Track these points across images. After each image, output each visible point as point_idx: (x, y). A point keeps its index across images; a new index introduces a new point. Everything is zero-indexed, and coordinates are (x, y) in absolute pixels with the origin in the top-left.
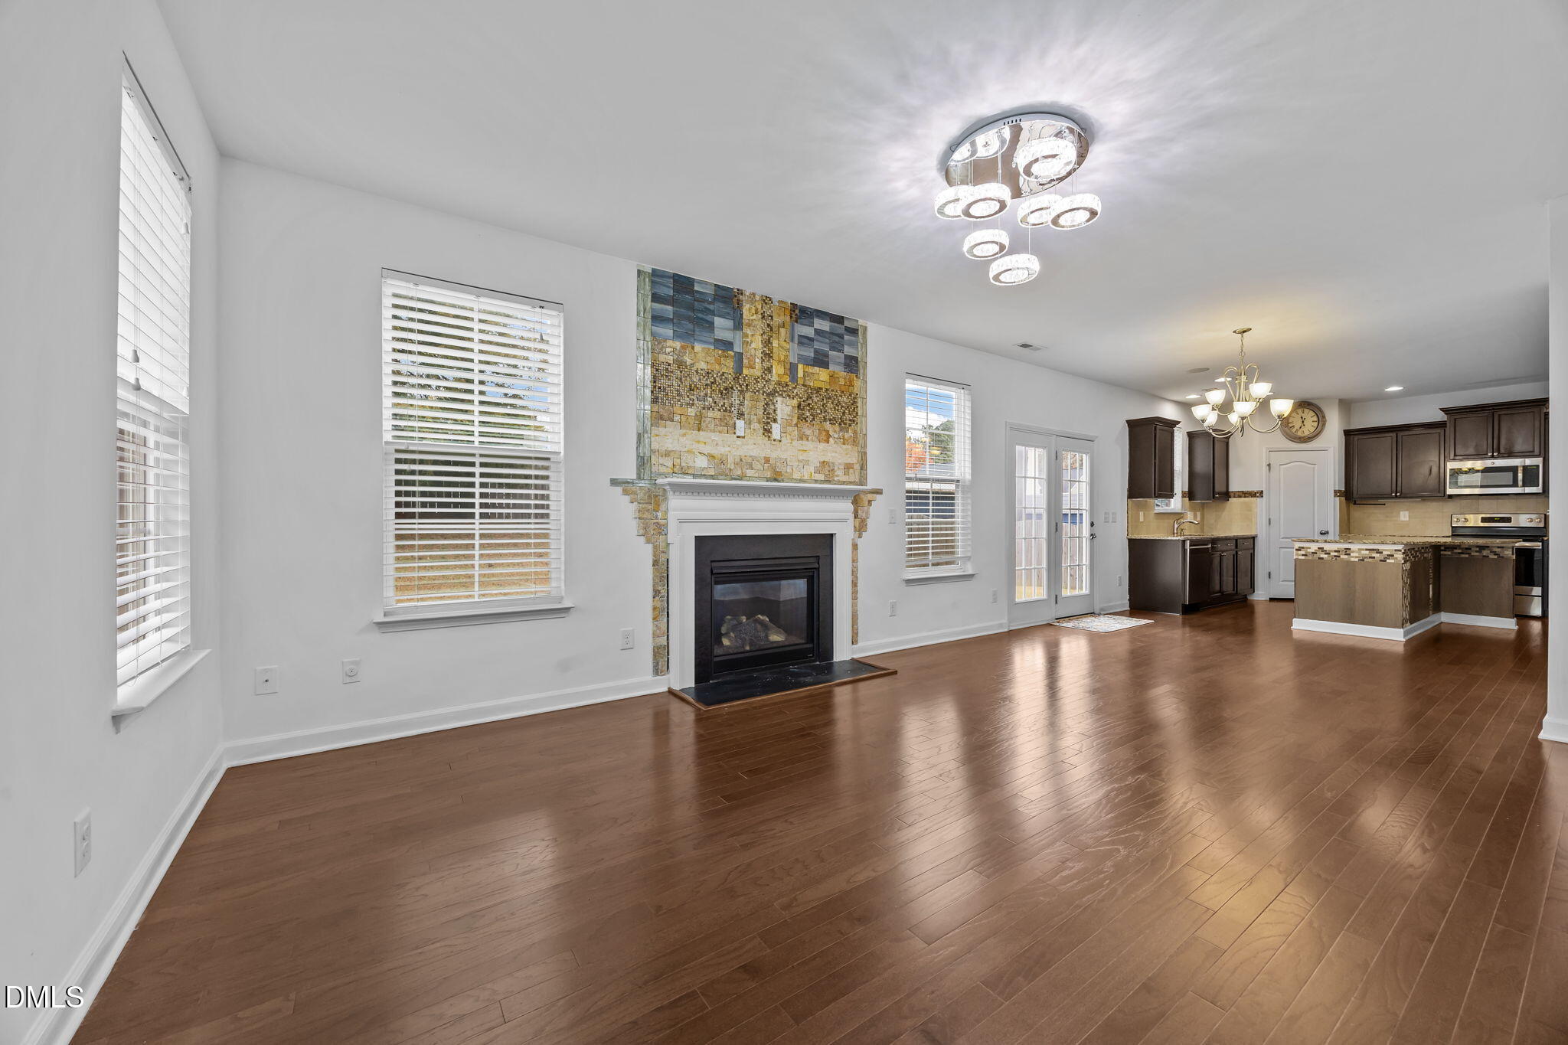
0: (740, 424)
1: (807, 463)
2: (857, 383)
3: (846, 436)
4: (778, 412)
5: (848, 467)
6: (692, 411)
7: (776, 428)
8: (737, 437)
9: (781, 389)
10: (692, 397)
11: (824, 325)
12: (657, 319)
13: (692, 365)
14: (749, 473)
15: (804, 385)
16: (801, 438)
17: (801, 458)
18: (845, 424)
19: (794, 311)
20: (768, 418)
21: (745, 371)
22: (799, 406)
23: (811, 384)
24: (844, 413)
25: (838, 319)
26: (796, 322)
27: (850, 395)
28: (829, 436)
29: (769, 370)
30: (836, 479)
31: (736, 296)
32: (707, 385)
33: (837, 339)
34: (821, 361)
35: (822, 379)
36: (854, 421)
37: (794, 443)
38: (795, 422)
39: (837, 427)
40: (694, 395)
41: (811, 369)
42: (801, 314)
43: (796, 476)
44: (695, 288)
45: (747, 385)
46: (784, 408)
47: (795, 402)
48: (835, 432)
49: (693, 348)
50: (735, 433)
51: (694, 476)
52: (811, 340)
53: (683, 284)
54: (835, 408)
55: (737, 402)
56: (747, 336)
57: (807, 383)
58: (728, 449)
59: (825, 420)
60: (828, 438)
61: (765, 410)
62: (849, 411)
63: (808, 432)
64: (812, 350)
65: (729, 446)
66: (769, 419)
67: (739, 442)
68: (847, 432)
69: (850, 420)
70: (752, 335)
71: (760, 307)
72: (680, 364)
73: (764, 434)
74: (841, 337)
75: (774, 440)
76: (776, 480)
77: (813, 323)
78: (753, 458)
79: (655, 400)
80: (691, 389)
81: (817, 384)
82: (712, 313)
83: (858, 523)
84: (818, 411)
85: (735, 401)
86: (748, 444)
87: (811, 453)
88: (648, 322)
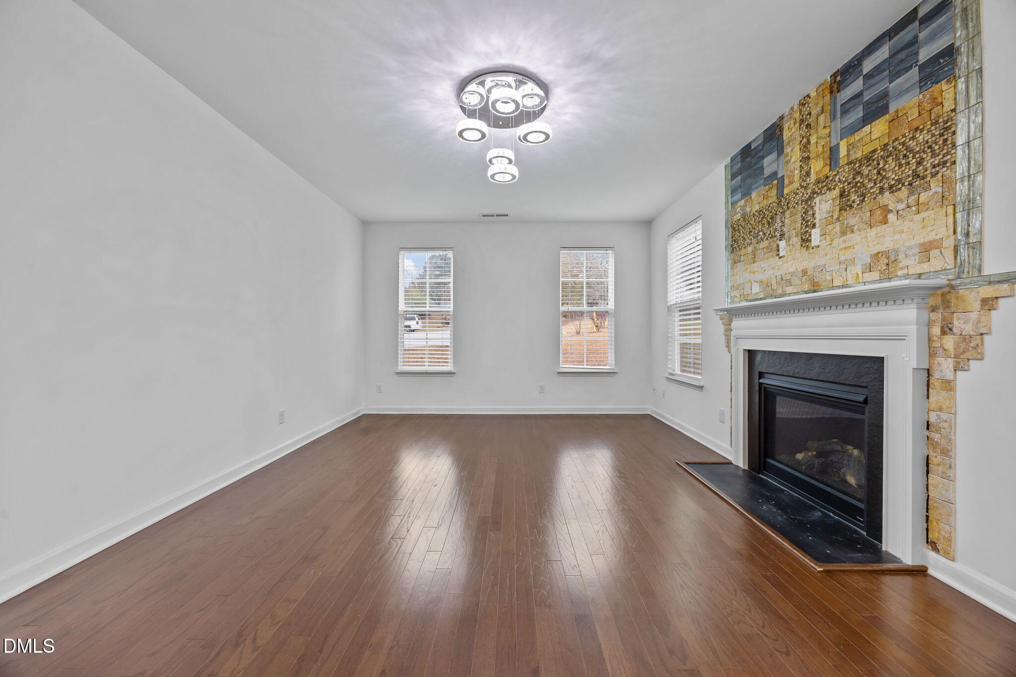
0: (782, 244)
1: (853, 261)
2: (954, 93)
3: (923, 197)
4: (817, 216)
5: (926, 250)
6: (750, 249)
7: (815, 234)
8: (780, 258)
9: (824, 184)
10: (751, 237)
11: (880, 55)
12: (734, 191)
13: (750, 212)
14: (789, 290)
15: (850, 163)
16: (843, 233)
17: (842, 258)
18: (924, 178)
19: (835, 81)
20: (807, 226)
21: (786, 191)
22: (842, 195)
23: (859, 154)
24: (920, 162)
25: (906, 21)
26: (839, 91)
27: (936, 123)
28: (886, 210)
29: (808, 174)
30: (900, 273)
31: (779, 125)
32: (759, 221)
33: (903, 54)
34: (876, 110)
35: (874, 137)
36: (945, 163)
37: (835, 243)
38: (835, 217)
39: (904, 193)
40: (751, 235)
41: (859, 136)
42: (844, 75)
43: (837, 283)
44: (753, 148)
45: (788, 203)
46: (824, 206)
47: (836, 192)
48: (899, 201)
49: (751, 197)
50: (778, 255)
51: (752, 300)
52: (859, 95)
53: (746, 152)
54: (900, 166)
55: (780, 224)
56: (787, 155)
57: (853, 158)
58: (772, 272)
59: (882, 191)
60: (886, 216)
61: (803, 219)
62: (933, 151)
63: (854, 221)
64: (861, 107)
65: (773, 269)
66: (808, 224)
67: (781, 262)
68: (928, 189)
69: (935, 166)
70: (792, 150)
71: (798, 115)
72: (744, 215)
73: (802, 246)
74: (913, 42)
75: (813, 248)
76: (815, 291)
77: (861, 71)
78: (792, 274)
79: (733, 252)
80: (750, 232)
81: (868, 149)
82: (763, 157)
83: (949, 342)
84: (871, 185)
85: (778, 225)
86: (787, 262)
87: (857, 247)
88: (730, 197)
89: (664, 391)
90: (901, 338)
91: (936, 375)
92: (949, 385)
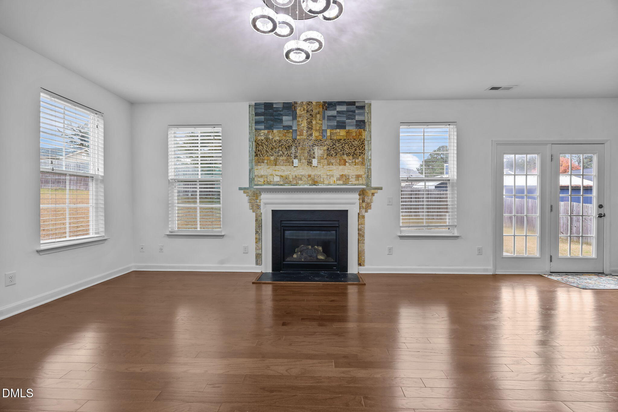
0: (296, 161)
1: (333, 176)
2: (365, 134)
3: (357, 161)
4: (316, 153)
5: (358, 177)
6: (272, 158)
7: (315, 162)
8: (294, 167)
9: (318, 142)
10: (273, 152)
11: (344, 108)
12: (257, 123)
13: (272, 139)
14: (300, 182)
15: (331, 139)
16: (329, 164)
17: (328, 174)
18: (357, 155)
19: (325, 105)
20: (310, 157)
21: (298, 138)
22: (328, 149)
23: (335, 138)
24: (356, 150)
25: (353, 103)
26: (326, 110)
27: (360, 140)
28: (345, 162)
29: (311, 135)
30: (350, 183)
31: (293, 105)
32: (279, 146)
33: (351, 113)
34: (341, 126)
35: (341, 135)
36: (362, 153)
37: (325, 167)
38: (325, 157)
39: (351, 157)
40: (273, 151)
41: (334, 131)
42: (329, 105)
43: (326, 182)
44: (274, 106)
45: (299, 143)
46: (319, 151)
47: (325, 148)
48: (350, 159)
49: (273, 132)
50: (293, 165)
51: (274, 185)
52: (335, 117)
53: (268, 106)
54: (350, 148)
55: (294, 151)
56: (299, 121)
57: (333, 138)
58: (290, 172)
59: (343, 154)
60: (345, 163)
61: (309, 153)
62: (359, 148)
63: (333, 161)
64: (336, 121)
65: (290, 171)
66: (311, 156)
67: (295, 169)
68: (358, 159)
69: (360, 153)
70: (302, 121)
71: (305, 107)
72: (267, 139)
73: (308, 164)
74: (354, 112)
75: (314, 167)
76: (314, 185)
77: (336, 108)
78: (302, 176)
79: (257, 155)
80: (272, 149)
81: (339, 138)
82: (282, 115)
83: (364, 205)
84: (339, 150)
86: (299, 170)
87: (334, 171)
88: (254, 124)
89: (163, 246)
91: (361, 214)
92: (363, 217)
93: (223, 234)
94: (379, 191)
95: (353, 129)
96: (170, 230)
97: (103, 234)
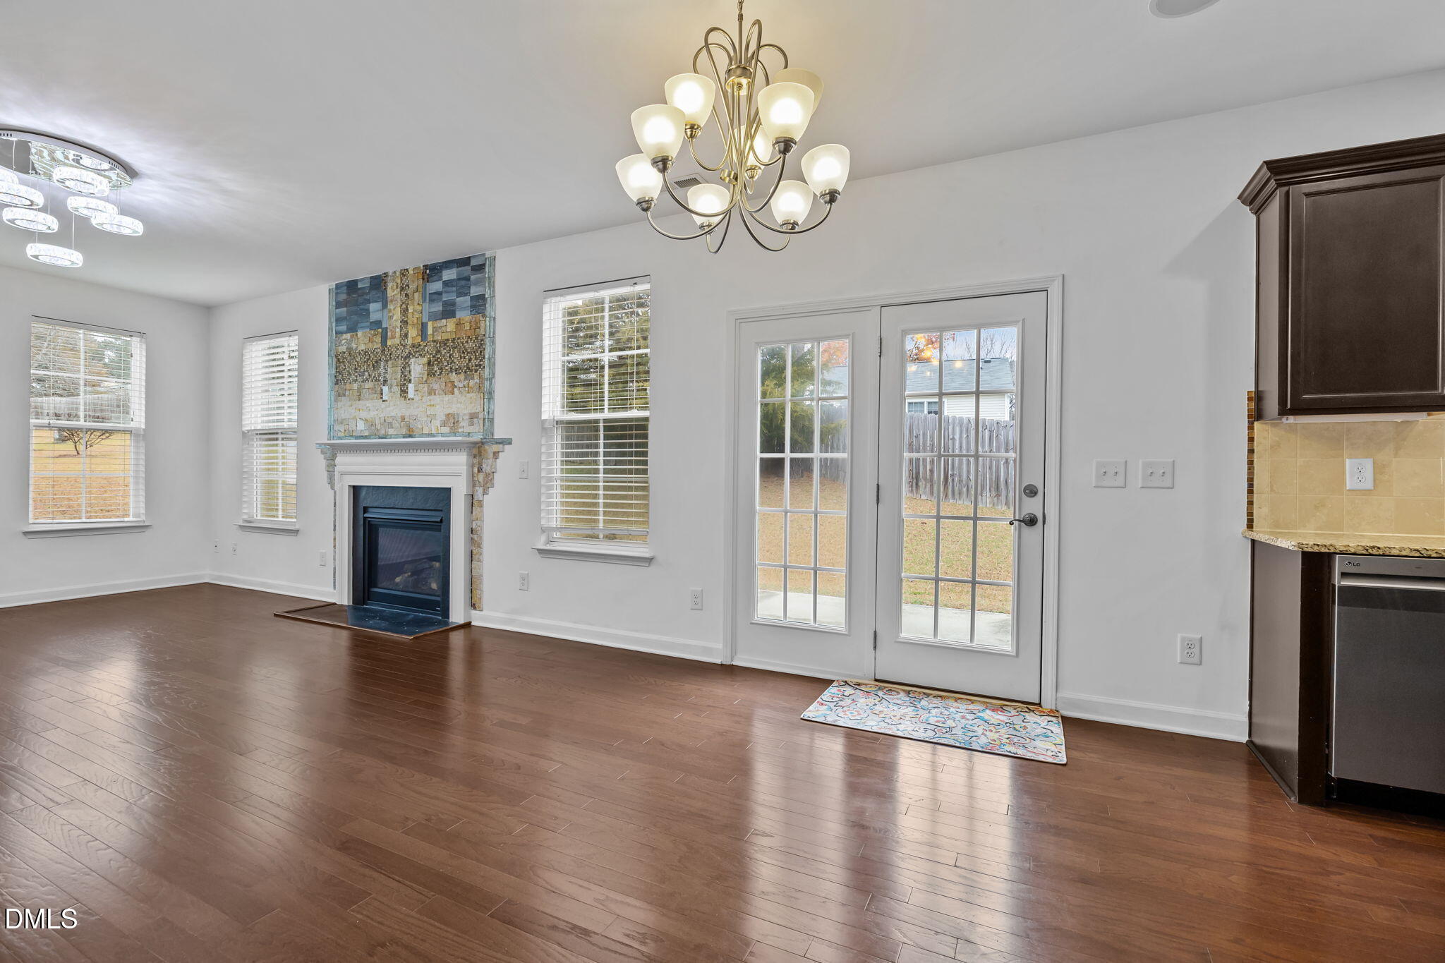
0: (385, 389)
1: (435, 417)
2: (485, 324)
3: (472, 383)
4: (412, 373)
5: (473, 417)
6: (355, 386)
7: (411, 387)
8: (383, 401)
9: (417, 350)
10: (356, 374)
11: (449, 275)
12: (339, 320)
13: (356, 349)
14: (390, 431)
15: (434, 341)
16: (430, 394)
17: (429, 413)
18: (471, 371)
19: (426, 272)
20: (405, 380)
21: (389, 343)
22: (429, 363)
23: (439, 338)
24: (470, 360)
25: (465, 262)
26: (428, 282)
27: (477, 338)
28: (453, 385)
29: (406, 336)
30: (460, 430)
31: (383, 280)
32: (365, 362)
33: (463, 283)
34: (448, 312)
35: (448, 330)
36: (480, 365)
37: (424, 399)
38: (424, 379)
39: (462, 376)
40: (357, 372)
41: (439, 324)
42: (431, 272)
43: (426, 432)
44: (359, 287)
45: (390, 354)
46: (417, 367)
47: (425, 360)
48: (460, 381)
49: (357, 335)
50: (382, 398)
51: (357, 438)
52: (439, 293)
53: (352, 286)
54: (461, 358)
55: (384, 371)
56: (390, 311)
57: (436, 338)
58: (376, 412)
59: (451, 371)
60: (453, 389)
61: (402, 373)
62: (476, 355)
63: (436, 386)
64: (441, 304)
65: (377, 410)
66: (406, 379)
67: (384, 405)
68: (473, 379)
69: (476, 366)
70: (394, 309)
71: (399, 281)
72: (350, 350)
73: (400, 395)
74: (468, 279)
75: (409, 399)
76: (410, 436)
77: (441, 277)
78: (394, 418)
79: (337, 383)
80: (356, 369)
81: (445, 337)
82: (369, 302)
83: (481, 477)
84: (446, 364)
85: (382, 371)
86: (389, 406)
87: (438, 407)
88: (334, 324)
89: (236, 545)
90: (458, 475)
91: (476, 498)
92: (481, 503)
93: (297, 527)
94: (506, 447)
95: (464, 315)
96: (245, 517)
97: (143, 518)
